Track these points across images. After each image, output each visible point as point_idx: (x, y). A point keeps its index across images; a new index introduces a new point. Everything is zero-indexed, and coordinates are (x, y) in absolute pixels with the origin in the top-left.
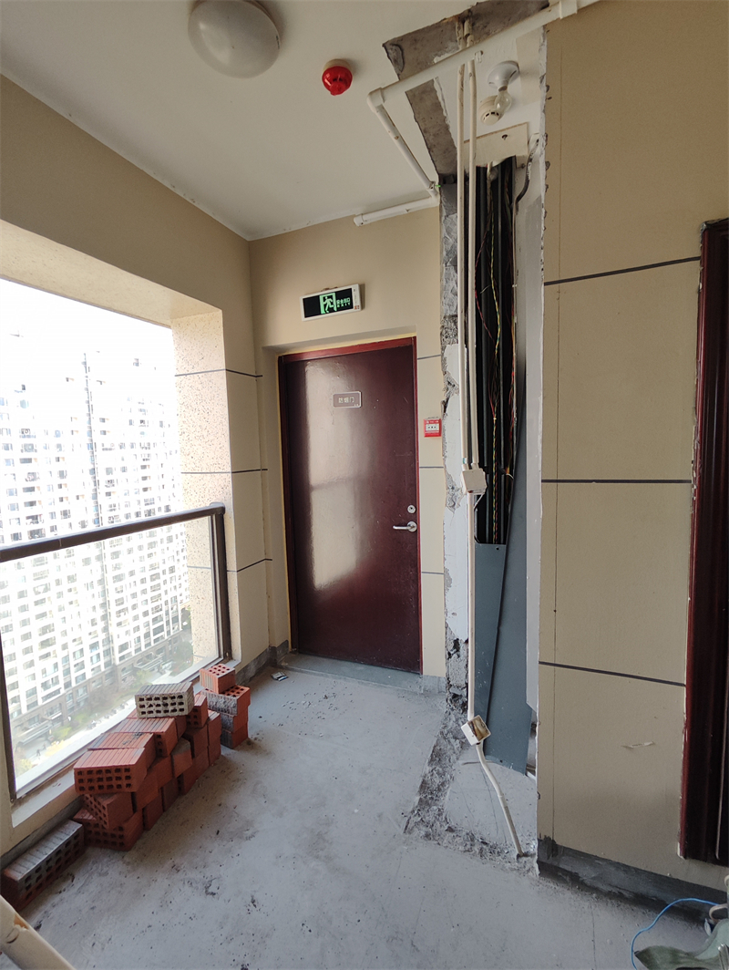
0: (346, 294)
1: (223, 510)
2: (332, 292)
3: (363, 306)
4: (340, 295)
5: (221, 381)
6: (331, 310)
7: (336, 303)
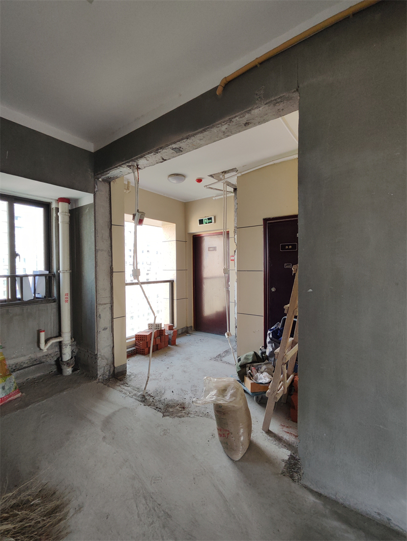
0: (211, 219)
1: (173, 281)
2: (207, 218)
3: (215, 222)
4: (209, 219)
5: (174, 244)
6: (206, 223)
7: (208, 221)
